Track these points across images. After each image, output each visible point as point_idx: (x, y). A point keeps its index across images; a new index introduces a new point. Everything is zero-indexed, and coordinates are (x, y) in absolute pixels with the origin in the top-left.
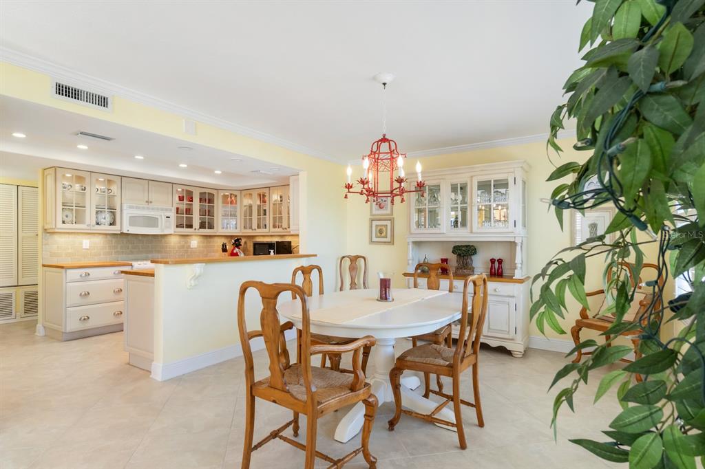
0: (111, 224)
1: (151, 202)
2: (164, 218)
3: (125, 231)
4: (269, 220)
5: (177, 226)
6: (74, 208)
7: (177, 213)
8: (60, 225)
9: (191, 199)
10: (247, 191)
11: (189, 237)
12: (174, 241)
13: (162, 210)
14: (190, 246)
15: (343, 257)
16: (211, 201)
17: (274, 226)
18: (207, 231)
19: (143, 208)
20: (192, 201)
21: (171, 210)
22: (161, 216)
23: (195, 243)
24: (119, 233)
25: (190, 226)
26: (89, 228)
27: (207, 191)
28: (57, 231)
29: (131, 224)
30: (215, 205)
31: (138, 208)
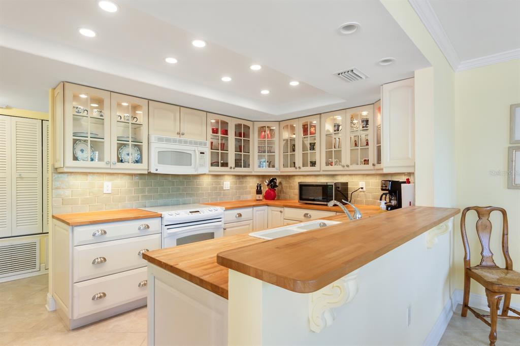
0: (137, 162)
1: (183, 134)
2: (198, 153)
3: (153, 171)
4: (320, 155)
5: (212, 165)
6: (89, 139)
7: (212, 149)
8: (70, 162)
9: (225, 132)
10: (286, 123)
11: (222, 177)
12: (206, 181)
13: (196, 143)
14: (222, 187)
15: (468, 209)
16: (246, 135)
17: (329, 164)
18: (241, 171)
19: (175, 141)
20: (227, 134)
21: (205, 144)
22: (195, 151)
23: (228, 183)
24: (146, 172)
25: (225, 164)
26: (109, 166)
27: (243, 122)
28: (66, 170)
29: (161, 161)
30: (251, 139)
31: (168, 140)
